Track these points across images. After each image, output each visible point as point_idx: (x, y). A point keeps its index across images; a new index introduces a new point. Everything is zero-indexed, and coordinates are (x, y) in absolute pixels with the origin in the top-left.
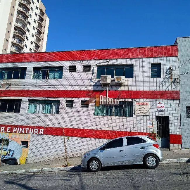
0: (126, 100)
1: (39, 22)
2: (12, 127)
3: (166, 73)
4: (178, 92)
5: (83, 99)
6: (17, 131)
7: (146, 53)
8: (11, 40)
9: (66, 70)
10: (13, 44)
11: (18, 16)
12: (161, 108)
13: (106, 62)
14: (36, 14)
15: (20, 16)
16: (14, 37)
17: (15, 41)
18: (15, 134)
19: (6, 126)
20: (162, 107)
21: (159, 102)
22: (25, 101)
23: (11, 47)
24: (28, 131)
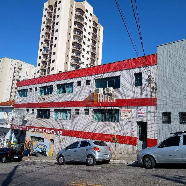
0: (114, 108)
1: (93, 33)
2: (46, 129)
3: (146, 81)
4: (155, 99)
5: (85, 108)
6: (48, 132)
7: (130, 64)
8: (71, 54)
9: (75, 85)
10: (73, 58)
11: (75, 33)
12: (141, 115)
13: (100, 76)
14: (90, 27)
15: (76, 33)
16: (73, 52)
17: (74, 55)
18: (47, 134)
19: (43, 128)
20: (141, 113)
21: (139, 109)
22: (52, 110)
23: (71, 60)
24: (54, 132)
